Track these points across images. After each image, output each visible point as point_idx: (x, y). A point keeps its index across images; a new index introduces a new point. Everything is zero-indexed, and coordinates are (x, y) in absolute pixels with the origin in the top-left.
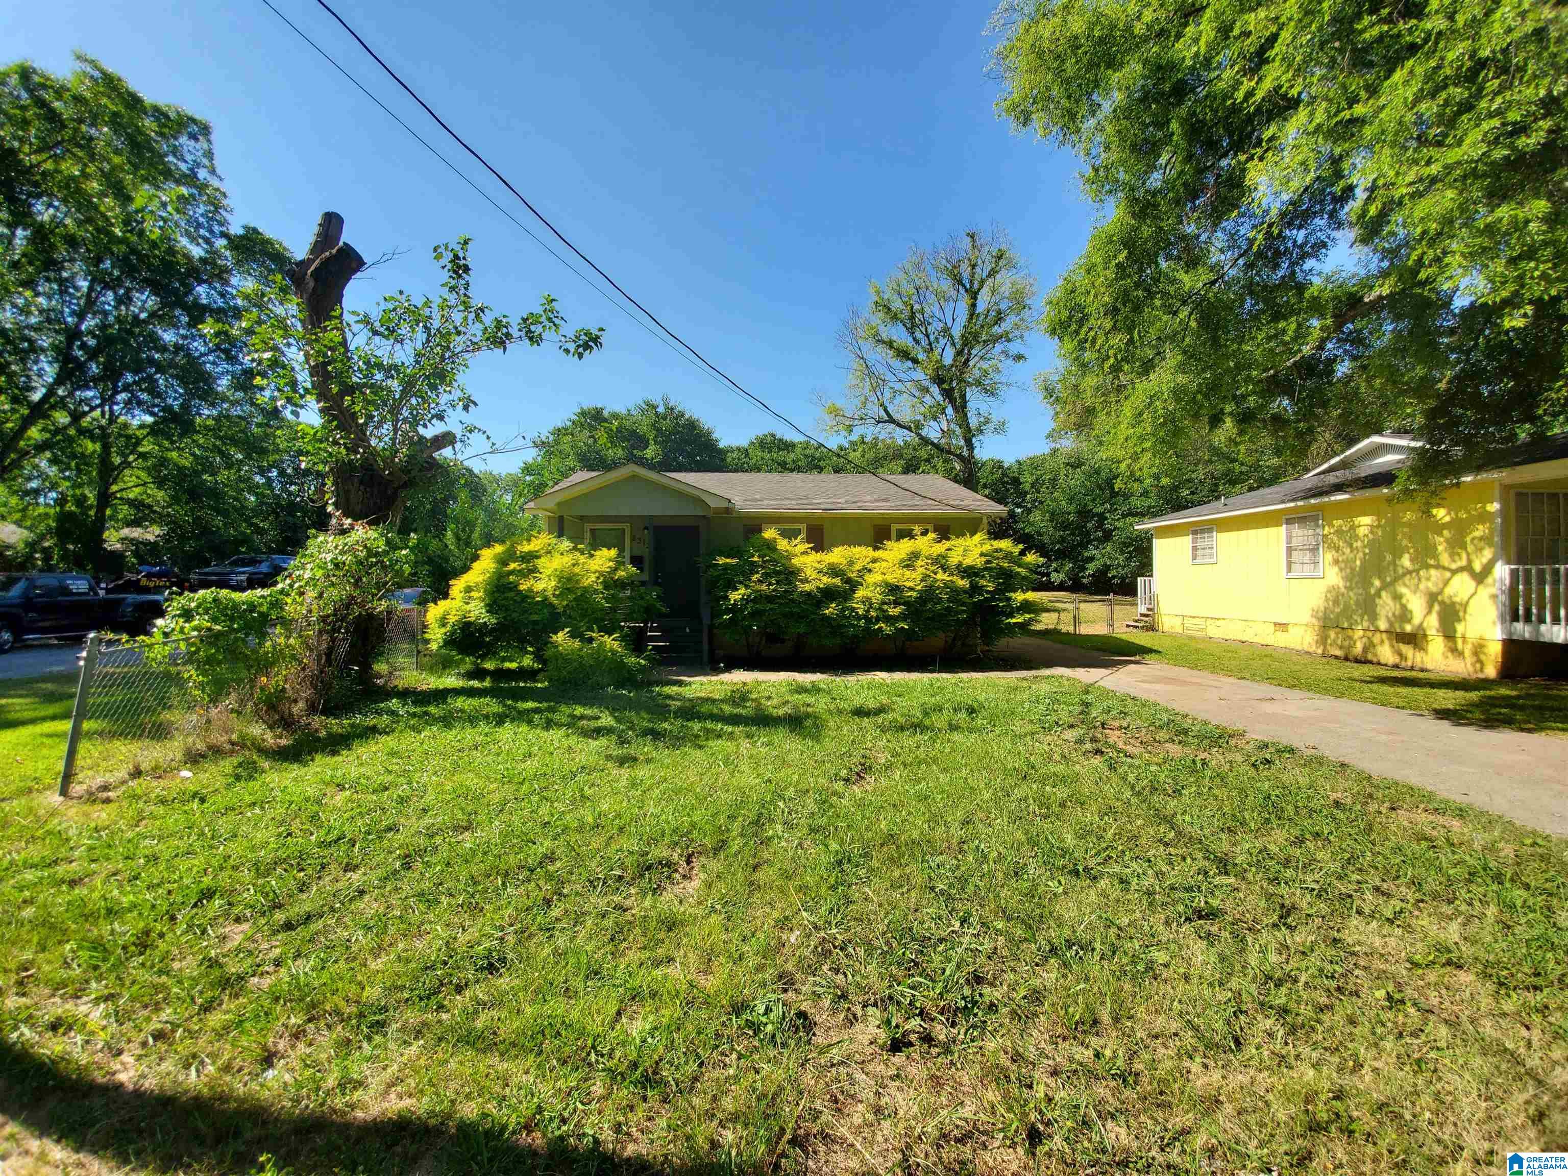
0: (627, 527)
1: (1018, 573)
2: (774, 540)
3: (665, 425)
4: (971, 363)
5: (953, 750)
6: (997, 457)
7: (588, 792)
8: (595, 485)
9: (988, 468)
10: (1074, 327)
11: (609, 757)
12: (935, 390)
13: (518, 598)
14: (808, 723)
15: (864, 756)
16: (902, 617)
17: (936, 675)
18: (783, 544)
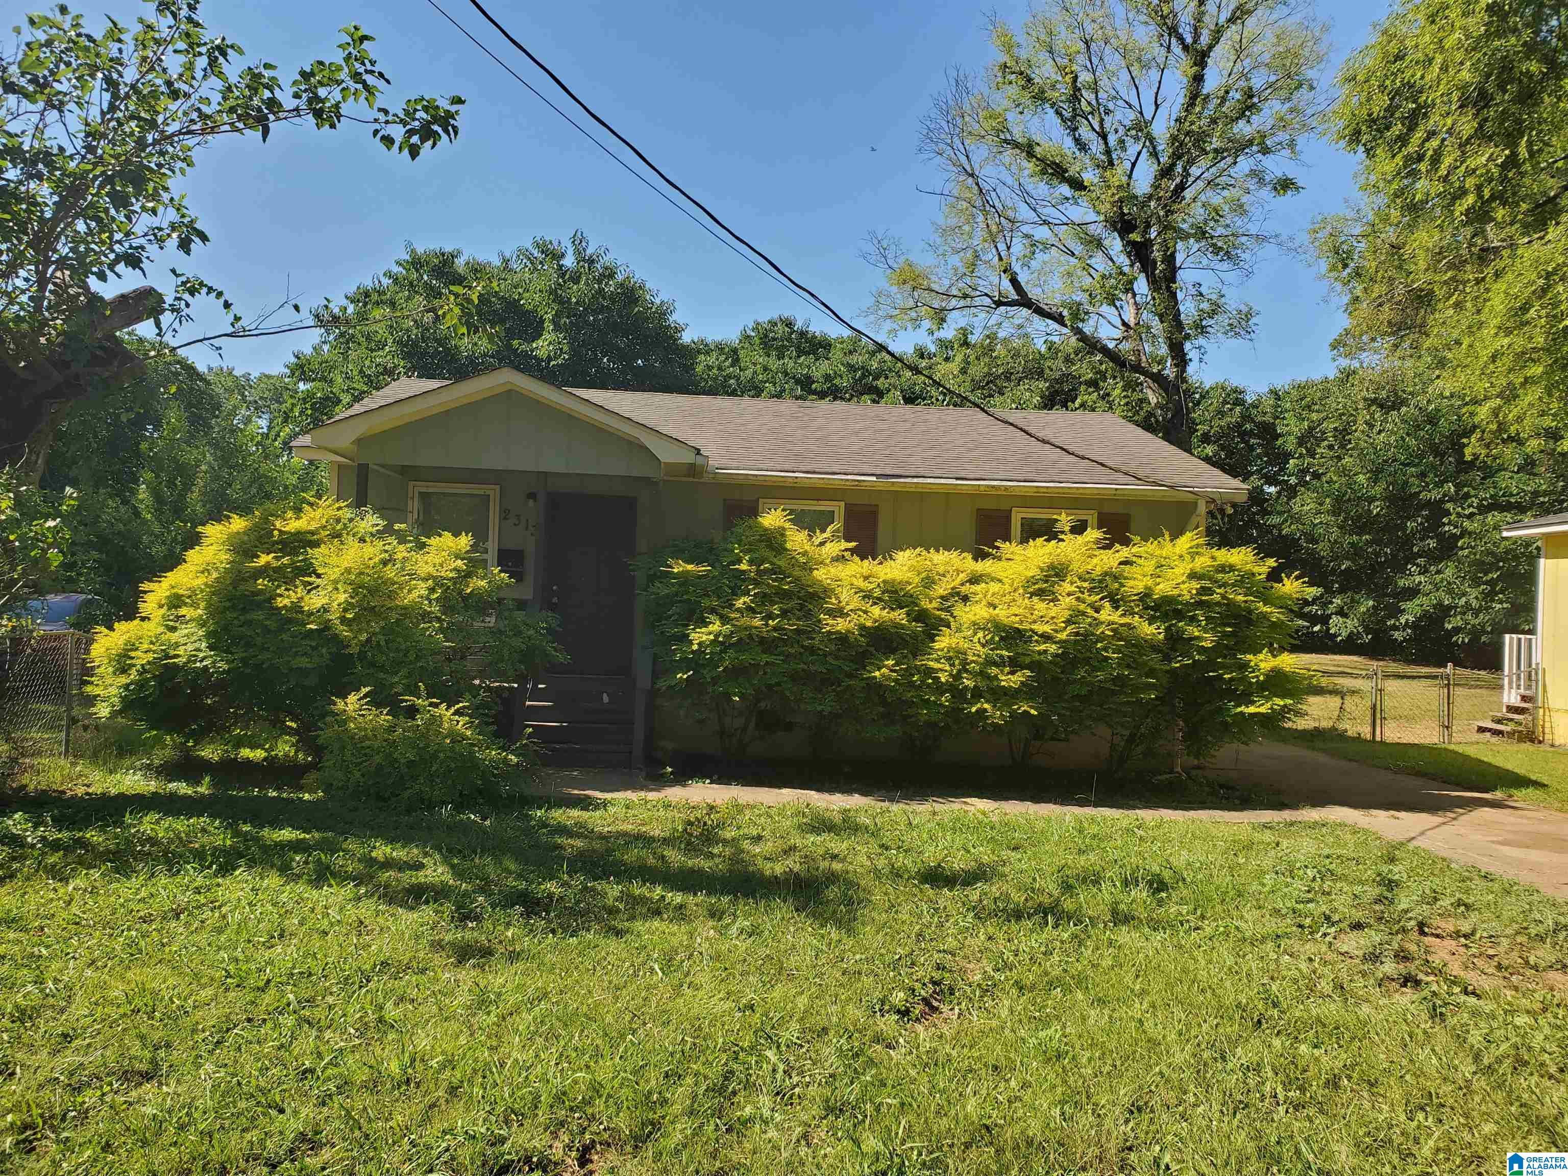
0: (493, 491)
1: (1265, 616)
2: (781, 532)
3: (575, 292)
4: (1188, 194)
5: (1118, 964)
6: (1236, 382)
7: (392, 1012)
8: (434, 405)
9: (1214, 402)
10: (1397, 129)
11: (437, 946)
12: (1115, 244)
14: (832, 892)
15: (939, 967)
16: (1027, 692)
17: (1089, 811)
18: (797, 540)
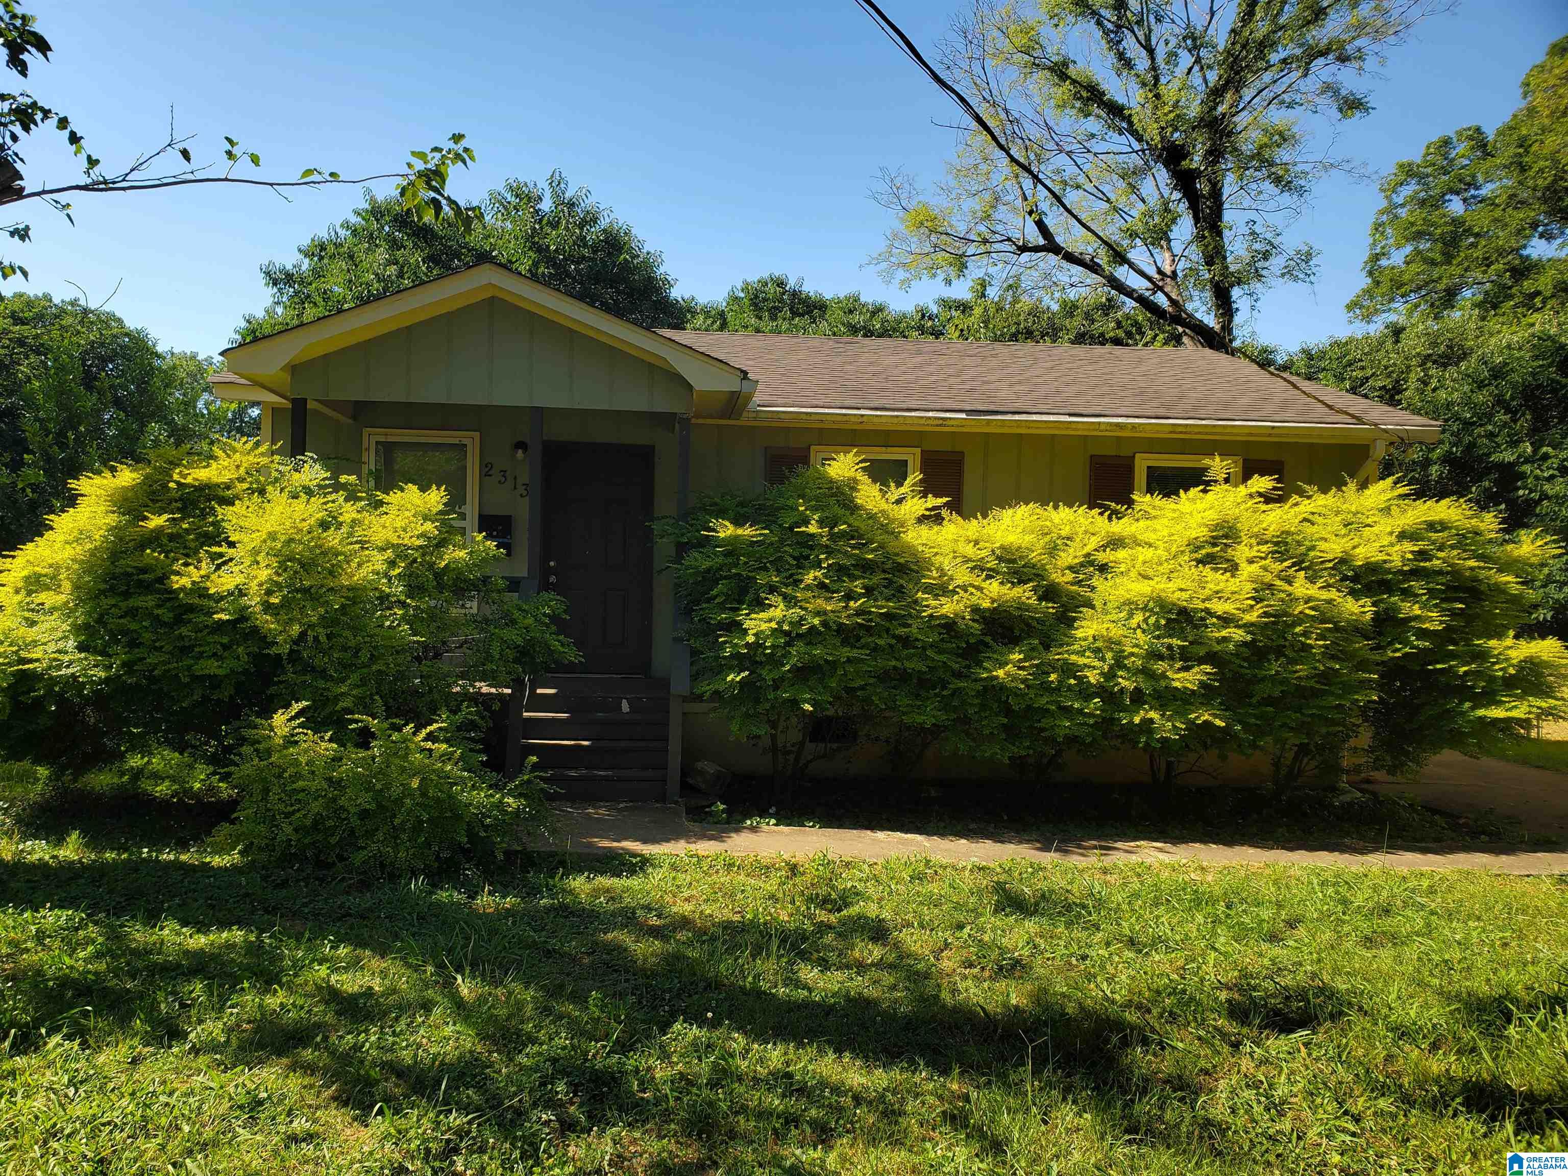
0: (471, 440)
13: (165, 614)
16: (1206, 693)
